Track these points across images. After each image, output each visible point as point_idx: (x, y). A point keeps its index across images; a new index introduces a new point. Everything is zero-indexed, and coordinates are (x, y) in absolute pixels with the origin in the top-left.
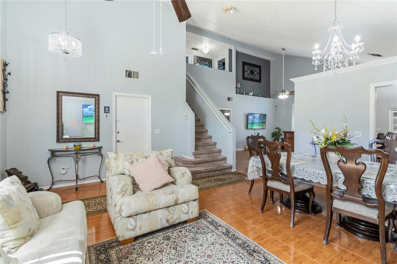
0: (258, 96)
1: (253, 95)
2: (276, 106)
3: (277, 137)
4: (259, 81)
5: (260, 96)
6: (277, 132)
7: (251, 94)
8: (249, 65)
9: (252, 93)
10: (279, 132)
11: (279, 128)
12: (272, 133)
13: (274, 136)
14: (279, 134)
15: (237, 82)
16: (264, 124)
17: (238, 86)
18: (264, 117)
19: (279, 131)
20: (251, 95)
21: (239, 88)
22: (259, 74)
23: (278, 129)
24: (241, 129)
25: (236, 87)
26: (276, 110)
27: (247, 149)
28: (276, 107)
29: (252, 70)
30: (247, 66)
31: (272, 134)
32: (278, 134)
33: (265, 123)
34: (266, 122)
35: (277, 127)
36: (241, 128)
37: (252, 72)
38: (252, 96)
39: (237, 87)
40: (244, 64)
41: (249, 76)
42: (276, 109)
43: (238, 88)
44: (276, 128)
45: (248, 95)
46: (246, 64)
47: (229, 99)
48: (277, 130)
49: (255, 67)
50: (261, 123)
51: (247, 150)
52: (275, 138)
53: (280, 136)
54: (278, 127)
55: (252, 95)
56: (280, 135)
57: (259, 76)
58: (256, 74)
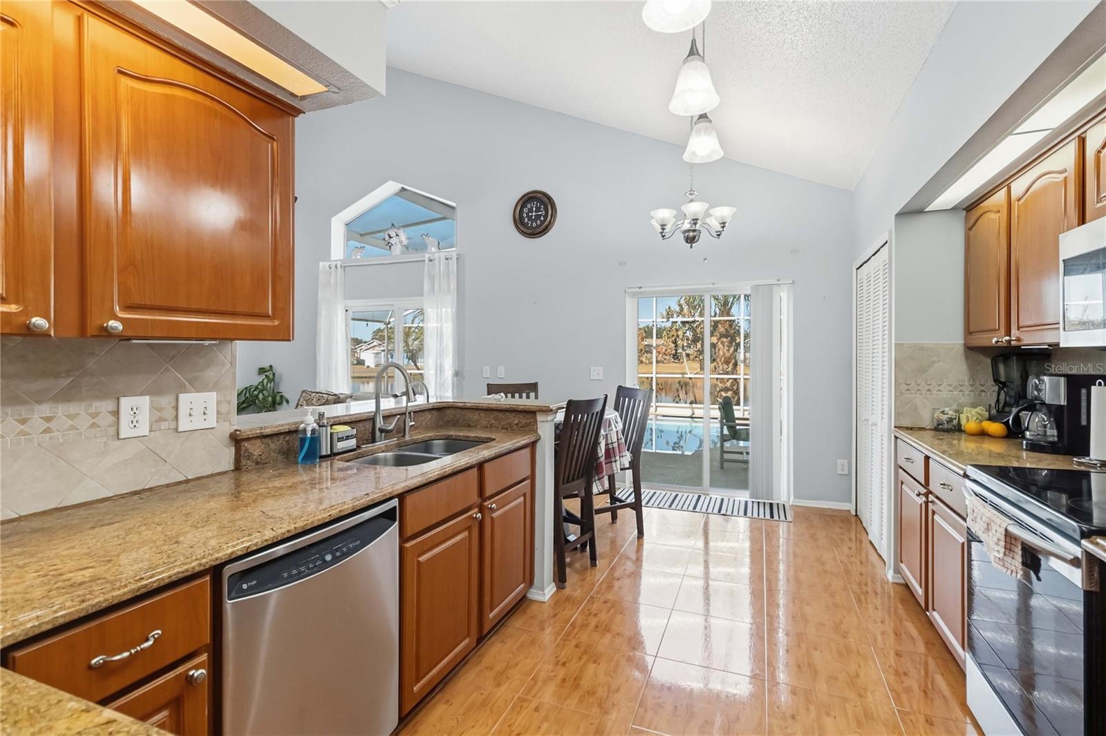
19: (266, 381)
44: (262, 371)
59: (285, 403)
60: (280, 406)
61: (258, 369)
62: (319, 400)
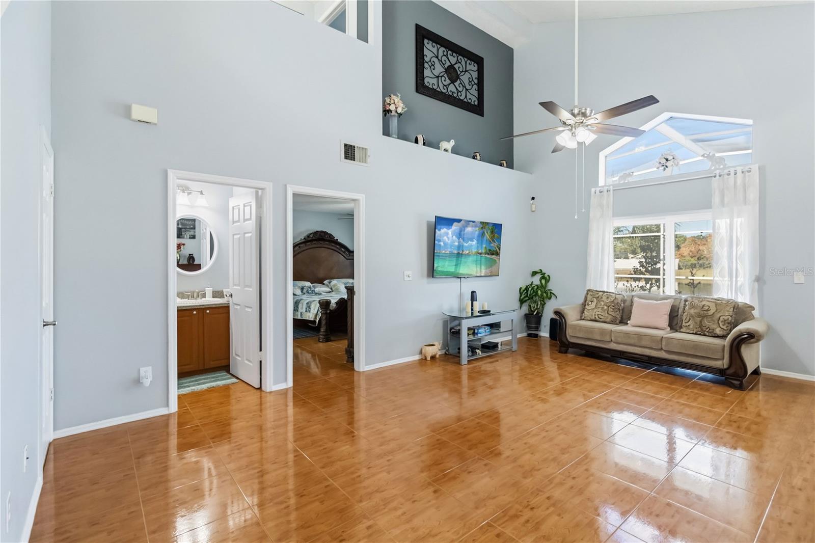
0: (474, 158)
1: (455, 151)
2: (533, 198)
3: (535, 302)
4: (477, 109)
5: (478, 157)
6: (537, 286)
7: (449, 145)
8: (442, 46)
9: (452, 143)
10: (541, 287)
11: (543, 271)
12: (520, 289)
13: (526, 301)
14: (545, 295)
15: (388, 90)
16: (494, 256)
17: (392, 107)
18: (492, 232)
19: (543, 281)
20: (446, 150)
21: (400, 115)
22: (478, 86)
23: (538, 276)
24: (406, 279)
25: (386, 112)
26: (533, 211)
27: (429, 359)
28: (531, 202)
29: (452, 67)
30: (434, 47)
31: (521, 294)
32: (539, 292)
33: (497, 254)
34: (499, 249)
35: (537, 270)
36: (407, 273)
37: (452, 74)
38: (449, 154)
39: (390, 111)
40: (422, 35)
41: (441, 85)
42: (531, 208)
43: (393, 113)
44: (534, 273)
45: (438, 148)
46: (429, 39)
47: (350, 152)
48: (536, 280)
49: (463, 57)
50: (486, 254)
51: (429, 362)
52: (530, 306)
53: (546, 301)
54: (541, 270)
55: (450, 151)
56: (547, 295)
57: (476, 94)
58: (466, 82)
59: (553, 297)
60: (549, 300)
61: (531, 272)
62: (608, 298)
